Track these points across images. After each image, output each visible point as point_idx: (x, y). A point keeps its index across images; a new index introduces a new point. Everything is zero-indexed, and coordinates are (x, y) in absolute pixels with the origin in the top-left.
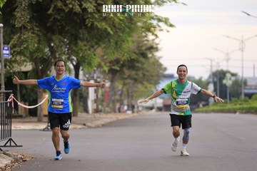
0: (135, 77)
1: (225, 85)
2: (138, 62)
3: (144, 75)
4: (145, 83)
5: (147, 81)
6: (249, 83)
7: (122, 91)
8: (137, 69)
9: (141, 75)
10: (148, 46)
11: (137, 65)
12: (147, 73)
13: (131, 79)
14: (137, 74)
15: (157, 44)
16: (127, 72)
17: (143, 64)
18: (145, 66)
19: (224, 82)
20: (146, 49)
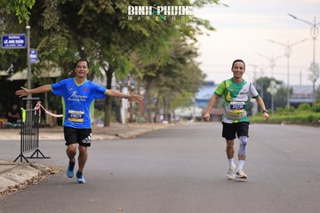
0: (173, 84)
1: (269, 94)
2: (175, 68)
3: (182, 82)
4: (183, 90)
5: (185, 88)
6: (295, 92)
7: (158, 99)
8: (175, 76)
9: (179, 82)
10: (187, 51)
11: (174, 71)
12: (185, 80)
13: (168, 86)
14: (174, 81)
15: (196, 49)
16: (163, 79)
17: (181, 70)
18: (183, 72)
19: (269, 90)
20: (184, 55)
